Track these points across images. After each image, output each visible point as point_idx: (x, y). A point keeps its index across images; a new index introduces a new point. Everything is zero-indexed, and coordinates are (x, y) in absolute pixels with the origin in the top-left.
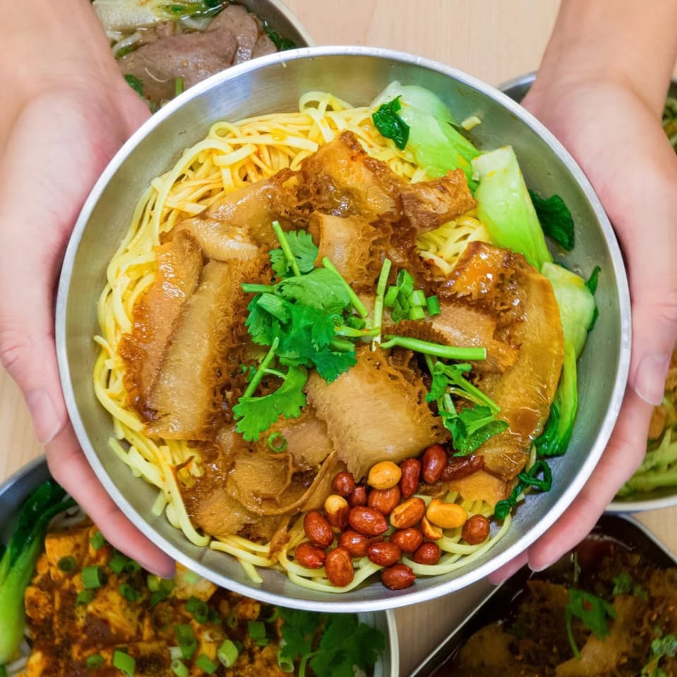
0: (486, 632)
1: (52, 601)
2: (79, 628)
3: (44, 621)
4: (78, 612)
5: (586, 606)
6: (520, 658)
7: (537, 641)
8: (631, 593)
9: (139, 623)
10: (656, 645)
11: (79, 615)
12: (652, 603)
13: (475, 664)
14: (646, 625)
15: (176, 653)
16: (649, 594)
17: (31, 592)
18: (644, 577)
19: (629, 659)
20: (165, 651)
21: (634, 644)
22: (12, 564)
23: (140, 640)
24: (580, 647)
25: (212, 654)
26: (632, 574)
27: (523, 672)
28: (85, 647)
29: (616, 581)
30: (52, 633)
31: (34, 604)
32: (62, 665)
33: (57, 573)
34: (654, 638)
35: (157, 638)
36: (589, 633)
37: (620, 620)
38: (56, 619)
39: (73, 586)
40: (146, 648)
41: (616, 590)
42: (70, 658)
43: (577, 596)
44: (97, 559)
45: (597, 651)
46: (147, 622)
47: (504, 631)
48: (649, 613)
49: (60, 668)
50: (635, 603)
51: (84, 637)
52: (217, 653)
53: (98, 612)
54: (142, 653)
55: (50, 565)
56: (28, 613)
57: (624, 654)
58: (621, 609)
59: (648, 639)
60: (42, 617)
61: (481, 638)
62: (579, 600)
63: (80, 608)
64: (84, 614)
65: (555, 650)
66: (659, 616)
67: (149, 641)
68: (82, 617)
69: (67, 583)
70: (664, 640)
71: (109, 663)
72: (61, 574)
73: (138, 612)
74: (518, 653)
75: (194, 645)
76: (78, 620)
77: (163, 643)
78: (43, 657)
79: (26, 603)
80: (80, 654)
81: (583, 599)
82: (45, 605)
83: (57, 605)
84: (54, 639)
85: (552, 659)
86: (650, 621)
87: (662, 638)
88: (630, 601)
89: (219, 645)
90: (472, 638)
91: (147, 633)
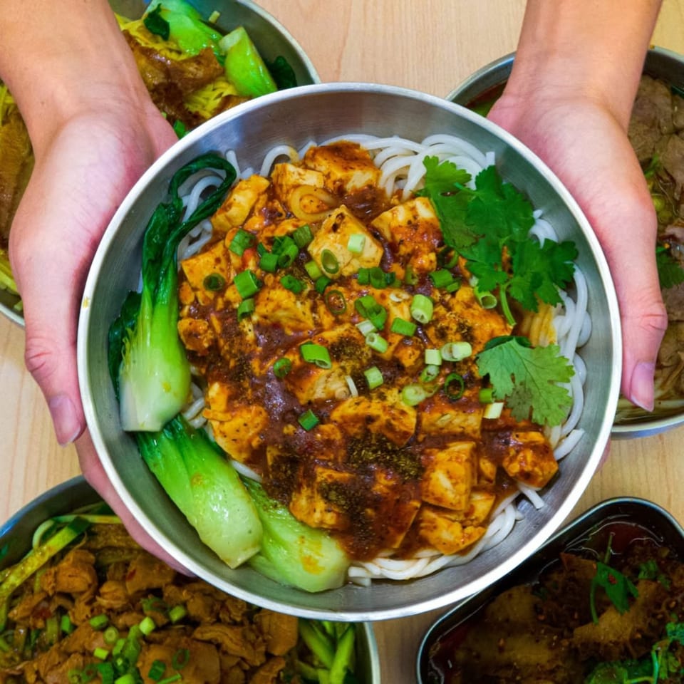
0: (516, 592)
1: (211, 326)
2: (250, 342)
3: (210, 348)
4: (244, 326)
5: (611, 581)
6: (542, 618)
7: (561, 606)
8: (655, 580)
9: (314, 315)
10: (670, 627)
11: (246, 329)
12: (673, 592)
13: (500, 619)
14: (663, 609)
15: (366, 327)
16: (671, 584)
17: (185, 324)
18: (669, 568)
19: (643, 636)
20: (354, 331)
21: (650, 624)
22: (154, 301)
23: (322, 331)
24: (599, 615)
25: (406, 317)
26: (659, 564)
27: (543, 631)
28: (265, 358)
29: (643, 567)
30: (222, 359)
31: (192, 335)
32: (247, 385)
33: (205, 295)
34: (670, 622)
35: (338, 322)
36: (609, 604)
37: (640, 600)
38: (222, 342)
39: (228, 303)
40: (332, 335)
41: (641, 575)
42: (252, 376)
43: (604, 570)
44: (244, 264)
45: (615, 621)
46: (322, 309)
47: (532, 593)
48: (668, 599)
49: (246, 389)
50: (657, 588)
51: (260, 349)
52: (410, 311)
53: (265, 317)
54: (330, 341)
55: (195, 289)
56: (189, 347)
57: (639, 631)
58: (643, 591)
59: (663, 622)
60: (206, 345)
61: (510, 596)
62: (606, 573)
63: (244, 322)
64: (250, 326)
65: (576, 616)
66: (677, 604)
67: (332, 328)
68: (250, 330)
69: (220, 303)
70: (679, 626)
71: (298, 363)
72: (210, 295)
73: (309, 303)
74: (541, 613)
75: (383, 312)
76: (246, 334)
77: (347, 326)
78: (222, 386)
79: (182, 337)
80: (261, 367)
81: (609, 573)
82: (206, 331)
83: (218, 329)
84: (228, 363)
85: (572, 623)
86: (668, 608)
87: (676, 623)
88: (653, 586)
89: (410, 303)
90: (502, 595)
91: (327, 320)
